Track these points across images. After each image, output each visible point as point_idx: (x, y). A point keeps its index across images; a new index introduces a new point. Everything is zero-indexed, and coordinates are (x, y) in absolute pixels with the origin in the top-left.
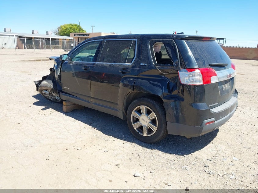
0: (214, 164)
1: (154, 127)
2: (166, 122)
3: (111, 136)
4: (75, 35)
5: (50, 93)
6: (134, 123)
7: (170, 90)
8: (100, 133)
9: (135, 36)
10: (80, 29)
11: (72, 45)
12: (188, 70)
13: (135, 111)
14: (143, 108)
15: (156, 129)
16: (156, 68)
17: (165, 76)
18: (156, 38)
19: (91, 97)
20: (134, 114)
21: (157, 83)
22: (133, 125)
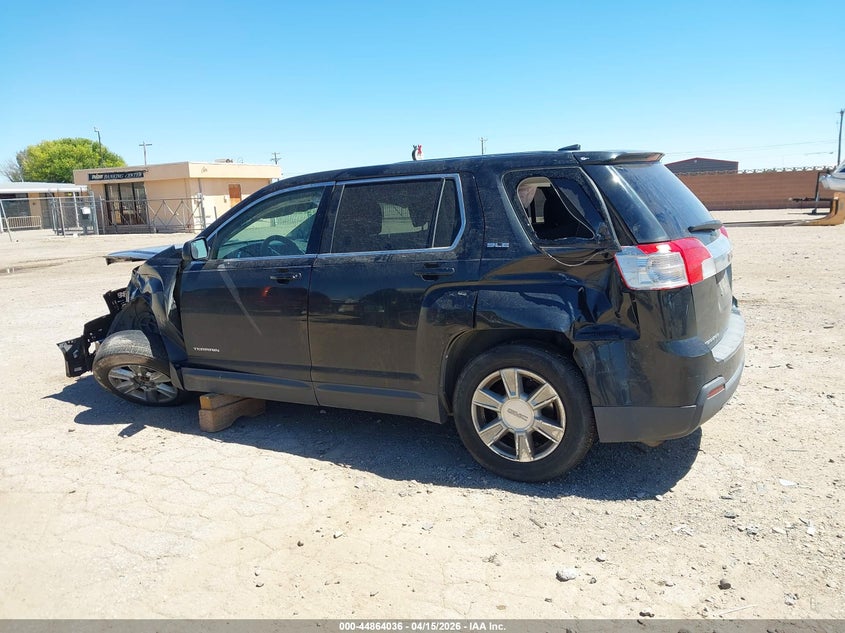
0: (745, 506)
1: (555, 430)
2: (592, 407)
3: (414, 481)
4: (94, 177)
5: (140, 374)
6: (482, 427)
7: (589, 311)
8: (370, 479)
9: (450, 165)
10: (105, 157)
11: (86, 211)
12: (644, 250)
13: (484, 389)
14: (510, 376)
15: (562, 435)
16: (539, 252)
17: (570, 273)
18: (522, 167)
19: (312, 368)
20: (481, 398)
21: (550, 297)
22: (479, 433)
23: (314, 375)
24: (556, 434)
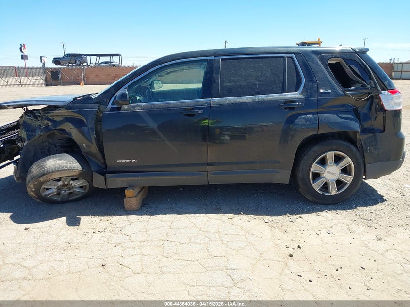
2: (365, 165)
6: (314, 182)
12: (391, 92)
14: (331, 155)
15: (352, 179)
16: (345, 94)
19: (208, 164)
20: (315, 167)
22: (313, 185)
23: (209, 168)
24: (348, 179)
